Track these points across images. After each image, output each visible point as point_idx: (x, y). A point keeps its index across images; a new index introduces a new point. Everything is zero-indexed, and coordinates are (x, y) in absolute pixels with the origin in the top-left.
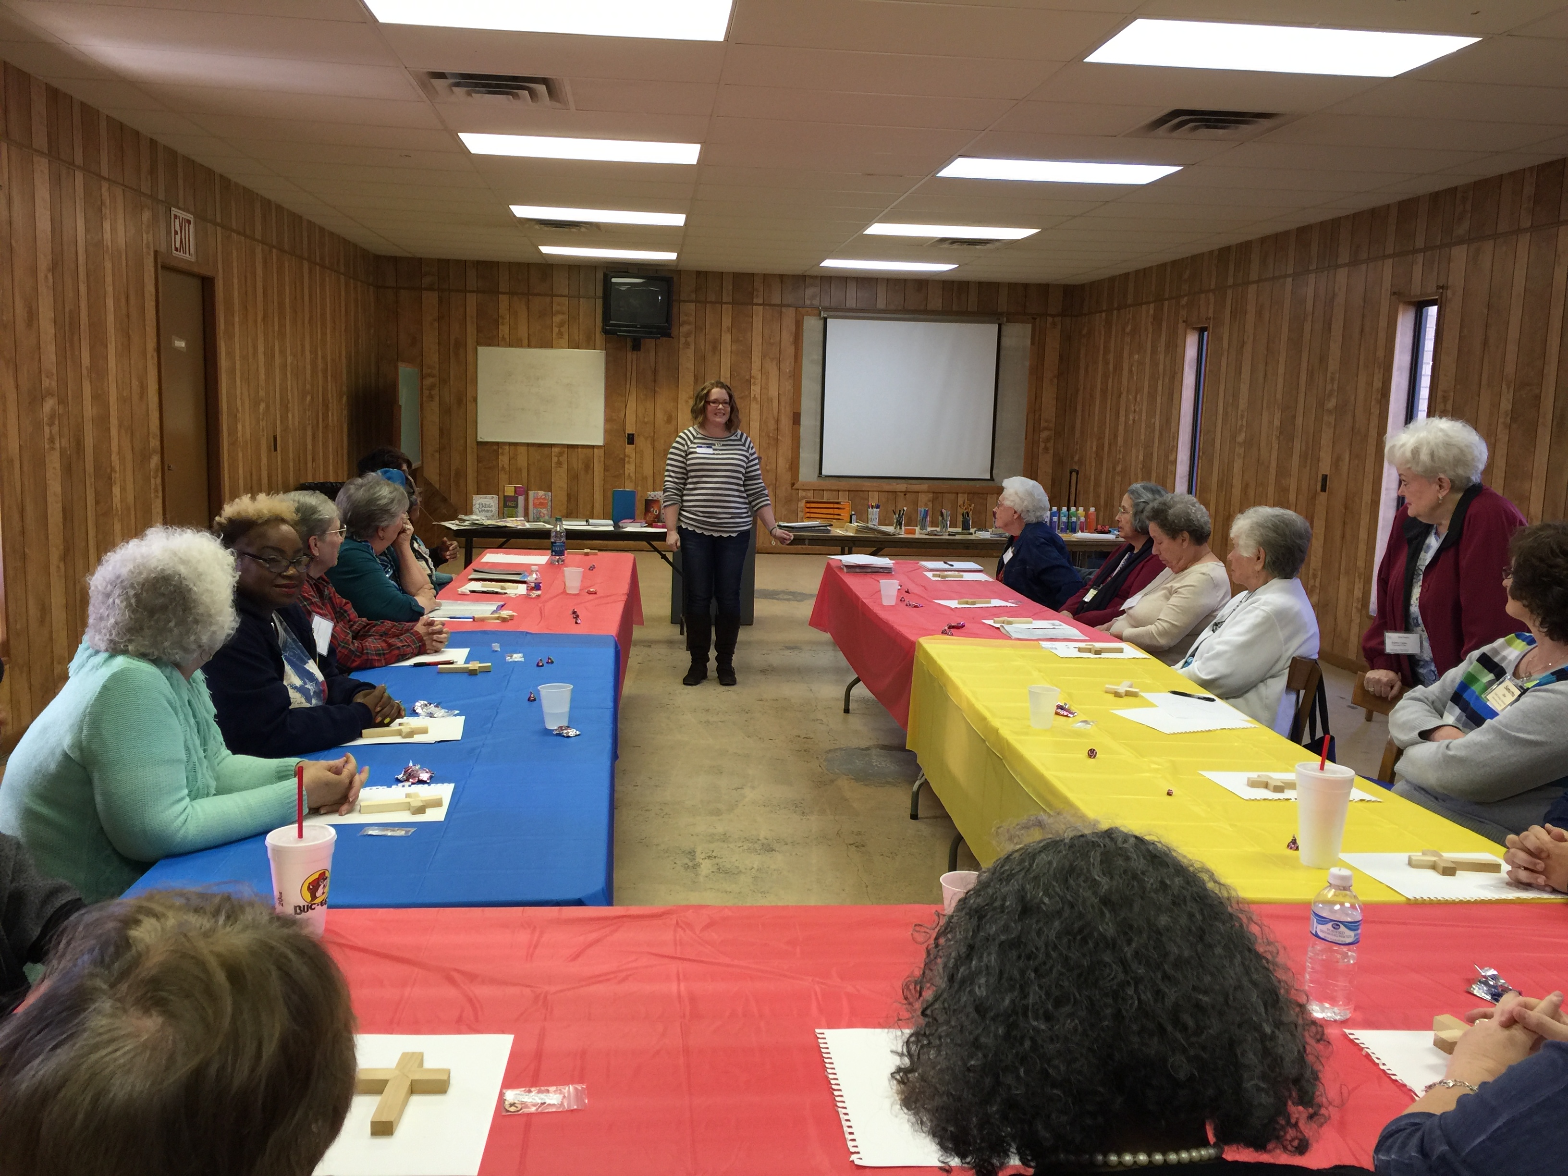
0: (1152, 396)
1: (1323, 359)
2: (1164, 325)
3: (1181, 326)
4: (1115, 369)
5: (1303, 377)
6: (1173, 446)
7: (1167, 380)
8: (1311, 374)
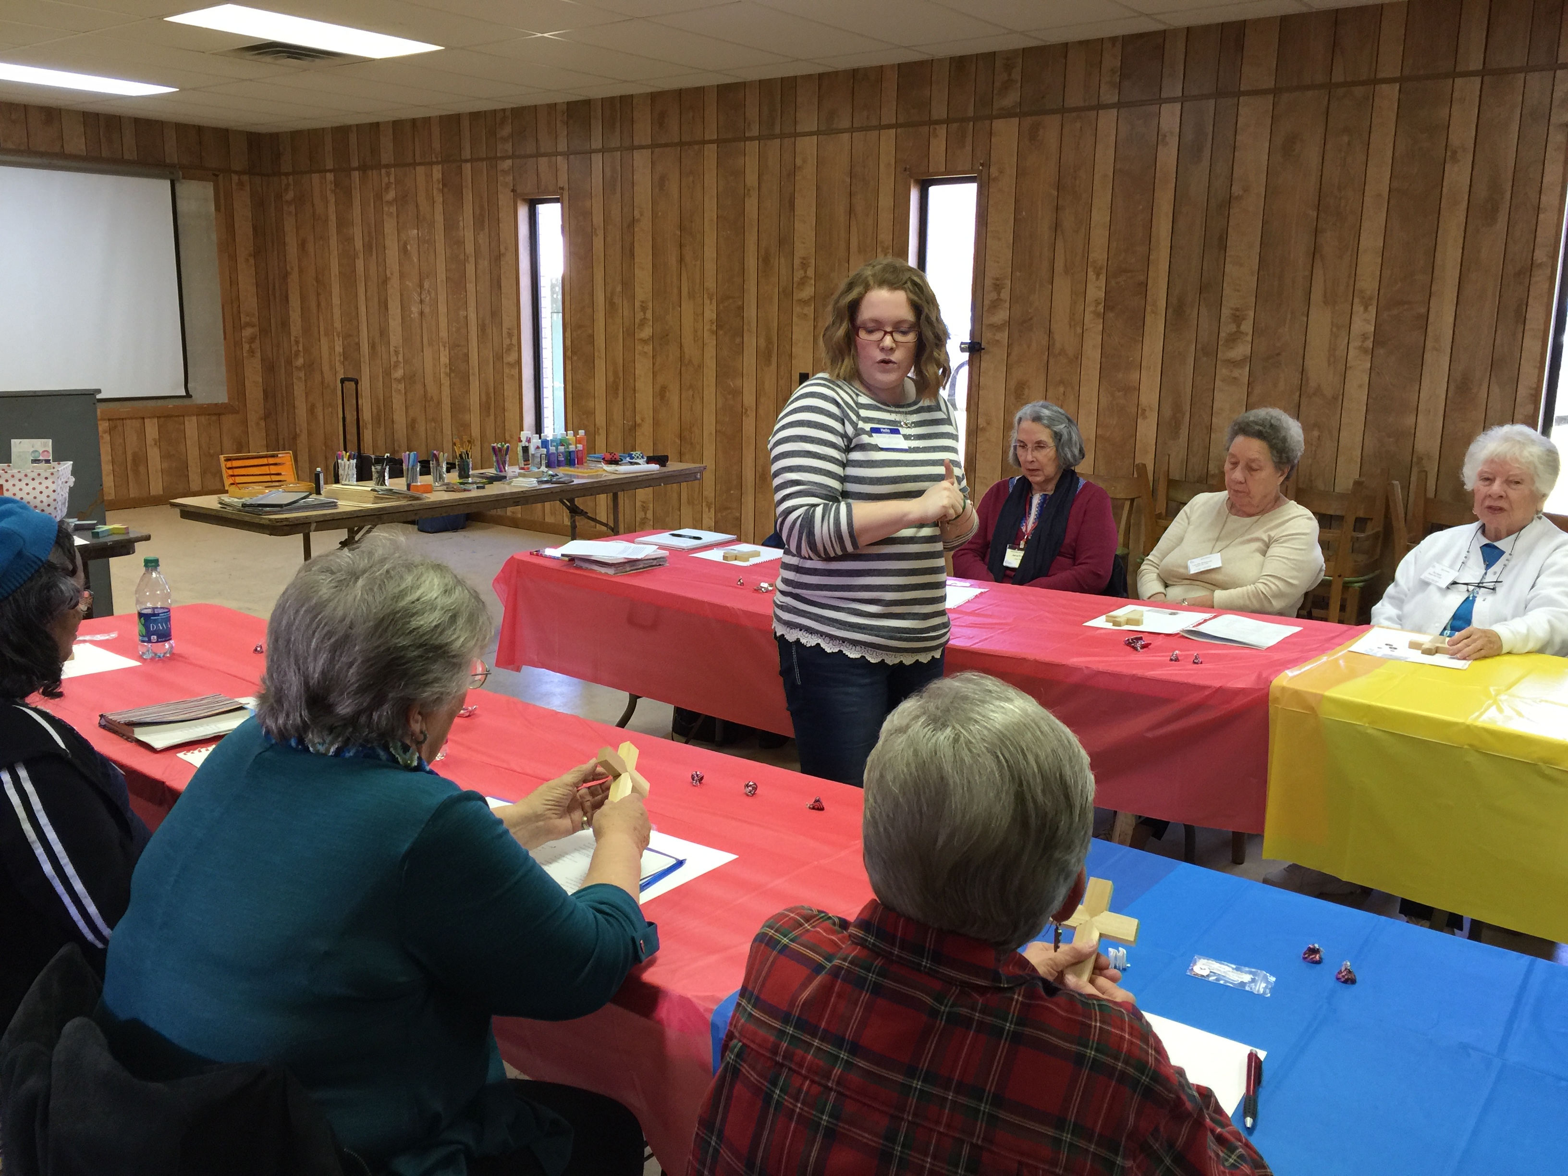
0: (457, 284)
1: (785, 241)
2: (468, 196)
3: (504, 197)
4: (368, 247)
5: (752, 263)
6: (511, 345)
7: (484, 264)
8: (765, 260)
